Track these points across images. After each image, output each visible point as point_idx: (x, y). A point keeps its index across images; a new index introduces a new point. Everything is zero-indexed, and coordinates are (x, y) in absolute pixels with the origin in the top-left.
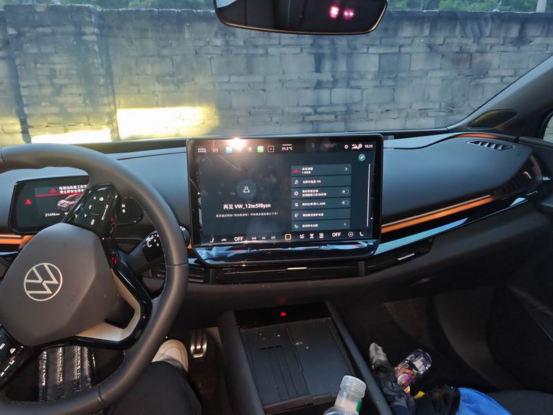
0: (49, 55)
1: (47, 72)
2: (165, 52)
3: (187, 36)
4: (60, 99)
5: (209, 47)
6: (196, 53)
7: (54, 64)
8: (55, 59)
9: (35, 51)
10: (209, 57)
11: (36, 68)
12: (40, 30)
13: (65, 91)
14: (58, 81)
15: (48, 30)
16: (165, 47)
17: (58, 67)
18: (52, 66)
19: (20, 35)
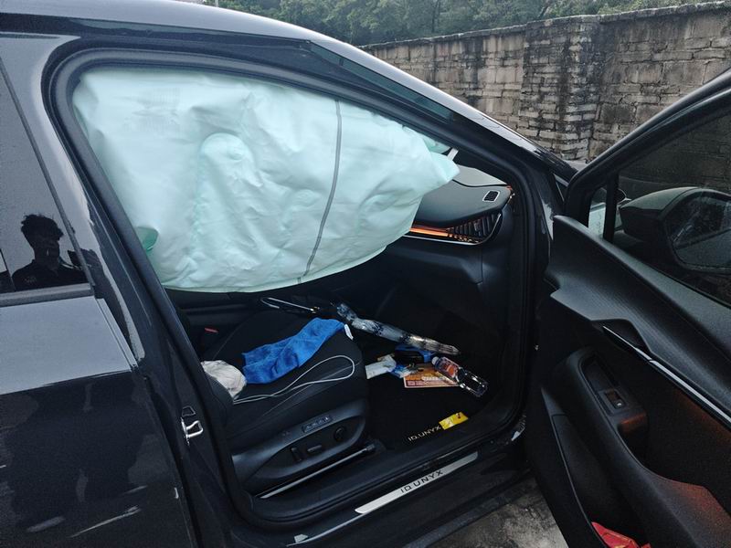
0: (543, 65)
1: (538, 81)
2: (658, 57)
3: (687, 36)
4: (541, 106)
5: (710, 49)
6: (693, 58)
7: (545, 73)
8: (547, 69)
9: (536, 61)
10: (707, 62)
11: (533, 77)
12: (543, 42)
13: (547, 98)
14: (543, 89)
15: (548, 42)
16: (659, 51)
17: (547, 76)
18: (543, 76)
19: (530, 48)
